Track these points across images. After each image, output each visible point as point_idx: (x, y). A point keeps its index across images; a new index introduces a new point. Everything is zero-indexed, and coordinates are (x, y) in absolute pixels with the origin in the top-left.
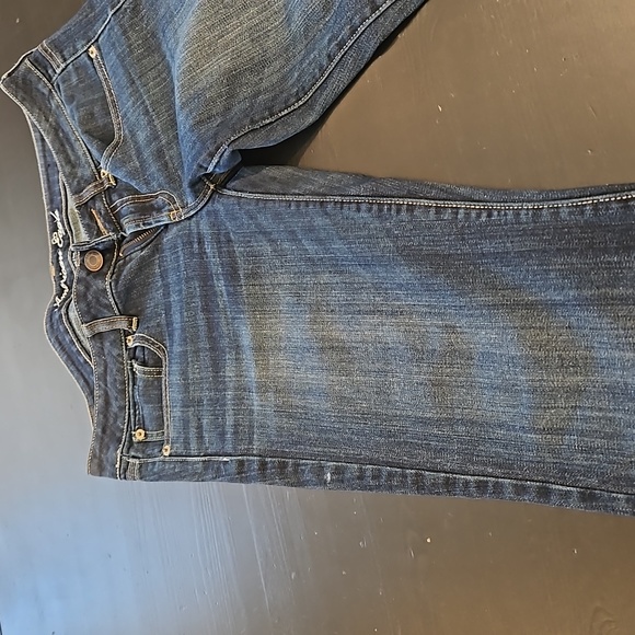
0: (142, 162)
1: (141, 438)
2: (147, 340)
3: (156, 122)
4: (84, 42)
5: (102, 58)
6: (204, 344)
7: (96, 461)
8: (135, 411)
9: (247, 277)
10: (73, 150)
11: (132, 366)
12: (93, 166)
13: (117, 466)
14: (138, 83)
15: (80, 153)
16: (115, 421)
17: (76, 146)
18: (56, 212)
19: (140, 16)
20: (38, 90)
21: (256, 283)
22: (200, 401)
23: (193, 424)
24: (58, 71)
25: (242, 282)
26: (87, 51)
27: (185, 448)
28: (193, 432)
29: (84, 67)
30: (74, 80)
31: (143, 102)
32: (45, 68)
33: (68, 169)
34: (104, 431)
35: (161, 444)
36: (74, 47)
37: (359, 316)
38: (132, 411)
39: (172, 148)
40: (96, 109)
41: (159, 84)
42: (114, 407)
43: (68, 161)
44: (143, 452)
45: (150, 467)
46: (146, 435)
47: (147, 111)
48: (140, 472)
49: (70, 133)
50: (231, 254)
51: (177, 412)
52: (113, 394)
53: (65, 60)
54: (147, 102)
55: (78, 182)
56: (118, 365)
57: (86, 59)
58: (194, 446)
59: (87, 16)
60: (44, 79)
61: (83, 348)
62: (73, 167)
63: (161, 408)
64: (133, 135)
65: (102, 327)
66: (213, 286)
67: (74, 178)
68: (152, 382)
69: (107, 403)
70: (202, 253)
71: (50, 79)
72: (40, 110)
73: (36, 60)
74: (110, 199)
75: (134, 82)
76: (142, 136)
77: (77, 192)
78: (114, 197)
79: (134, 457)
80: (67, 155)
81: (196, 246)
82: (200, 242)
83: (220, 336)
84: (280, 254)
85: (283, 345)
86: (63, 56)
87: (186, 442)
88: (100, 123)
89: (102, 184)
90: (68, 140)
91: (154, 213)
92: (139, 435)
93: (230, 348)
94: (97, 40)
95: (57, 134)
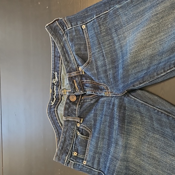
0: (98, 72)
1: (76, 155)
2: (86, 128)
3: (106, 60)
4: (81, 23)
5: (87, 31)
6: (106, 137)
7: (58, 157)
8: (75, 146)
9: (128, 123)
10: (69, 56)
11: (77, 132)
12: (76, 65)
13: (66, 161)
14: (102, 45)
15: (72, 59)
16: (67, 146)
17: (71, 56)
18: (56, 73)
19: (106, 21)
20: (59, 33)
21: (130, 125)
22: (101, 154)
23: (97, 159)
24: (68, 29)
25: (126, 124)
26: (81, 26)
27: (92, 165)
28: (96, 162)
29: (79, 30)
30: (74, 34)
31: (103, 52)
32: (63, 26)
33: (66, 63)
34: (62, 149)
35: (83, 159)
36: (77, 23)
37: (167, 154)
38: (74, 146)
39: (110, 71)
40: (82, 47)
41: (109, 47)
42: (67, 142)
43: (66, 60)
44: (76, 160)
45: (78, 166)
46: (77, 154)
47: (103, 55)
48: (74, 166)
49: (69, 51)
50: (124, 114)
51: (91, 154)
52: (68, 138)
53: (72, 26)
54: (104, 52)
55: (70, 69)
56: (72, 131)
57: (80, 28)
58: (95, 166)
59: (84, 14)
60: (62, 30)
61: (60, 122)
62: (68, 62)
63: (86, 149)
64: (96, 61)
65: (70, 119)
66: (114, 121)
67: (68, 67)
68: (84, 140)
69: (65, 140)
70: (113, 110)
71: (64, 30)
72: (58, 39)
73: (61, 23)
74: (82, 79)
75: (100, 44)
76: (99, 63)
77: (69, 72)
78: (84, 78)
79: (72, 160)
80: (66, 58)
81: (111, 106)
82: (113, 105)
83: (112, 137)
84: (143, 121)
85: (133, 148)
86: (71, 25)
87: (93, 163)
88: (83, 52)
89: (79, 72)
90: (67, 52)
91: (99, 90)
92: (75, 154)
93: (114, 143)
94: (86, 24)
95: (63, 49)
